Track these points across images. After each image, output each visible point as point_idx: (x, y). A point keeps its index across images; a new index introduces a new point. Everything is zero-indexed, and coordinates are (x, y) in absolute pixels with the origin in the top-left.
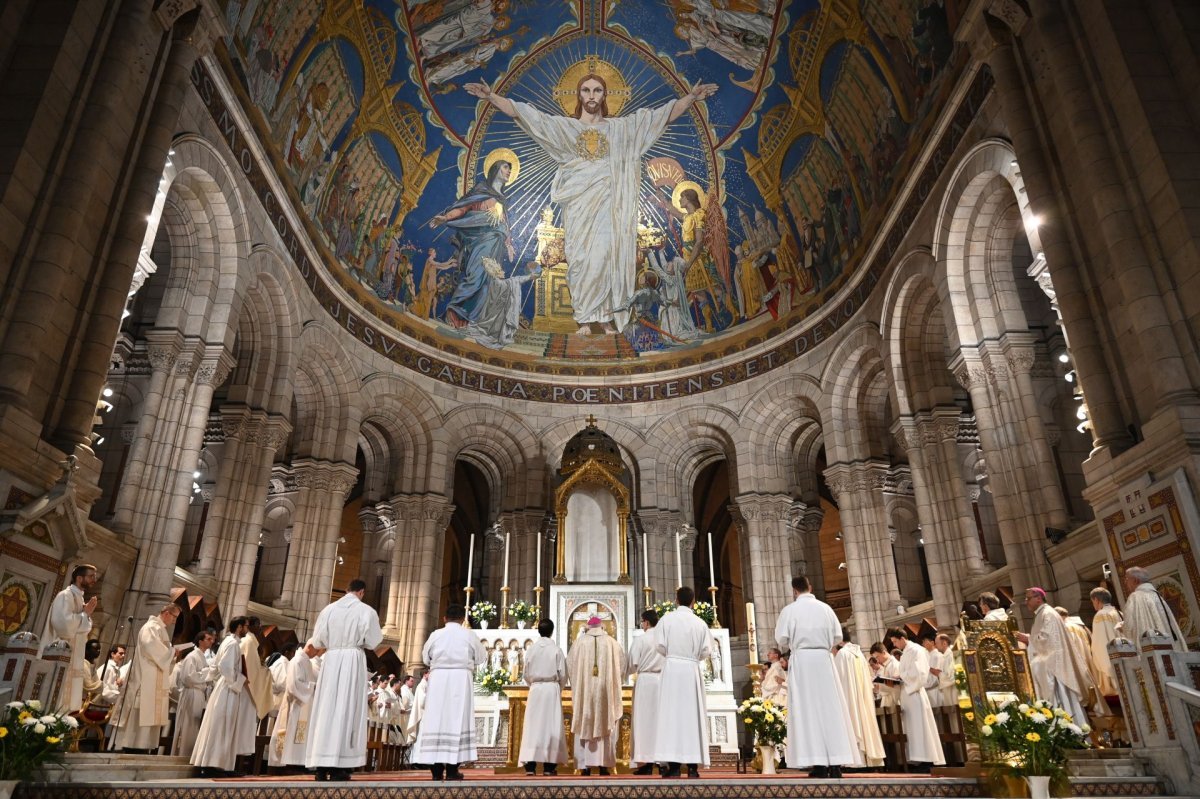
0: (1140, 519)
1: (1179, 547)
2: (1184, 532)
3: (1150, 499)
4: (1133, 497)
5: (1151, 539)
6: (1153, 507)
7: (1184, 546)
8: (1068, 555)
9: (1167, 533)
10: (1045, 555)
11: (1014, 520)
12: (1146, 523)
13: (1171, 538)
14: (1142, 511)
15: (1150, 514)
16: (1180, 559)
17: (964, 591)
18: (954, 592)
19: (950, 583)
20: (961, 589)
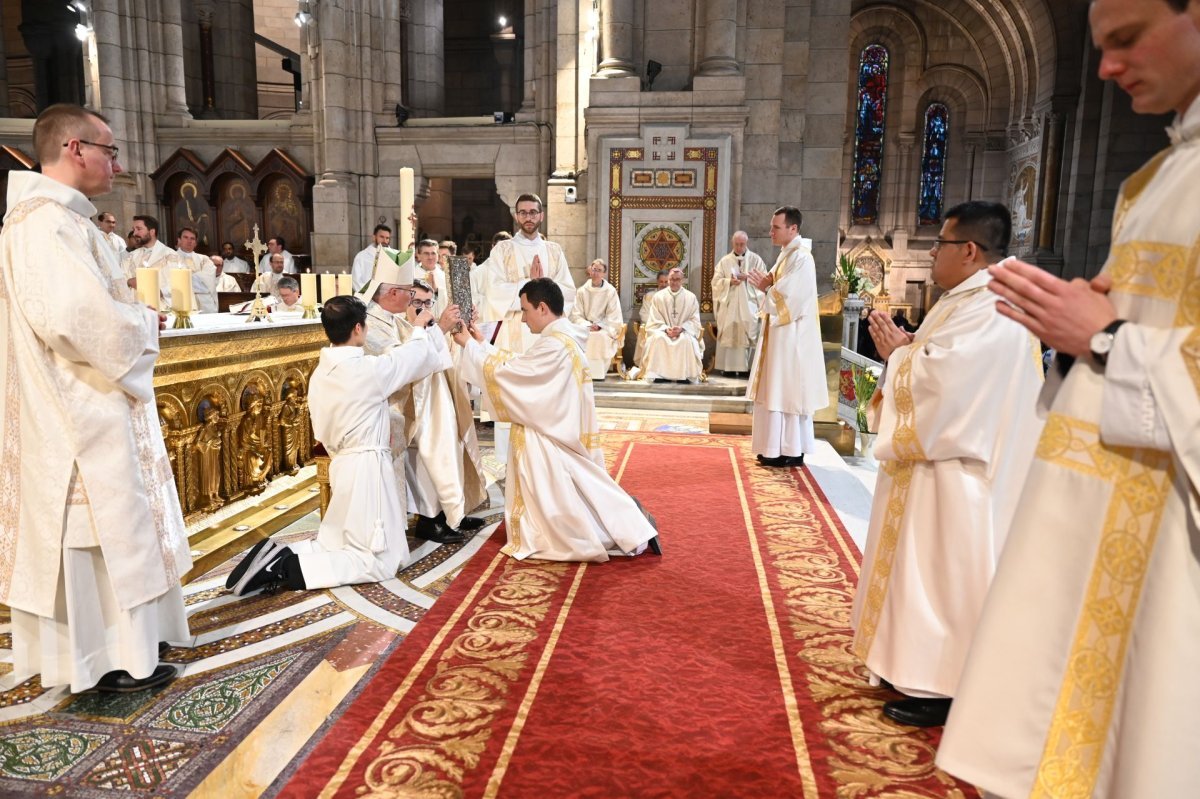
0: (664, 163)
1: (703, 203)
2: (715, 192)
3: (687, 150)
4: (664, 141)
5: (671, 185)
6: (687, 158)
7: (709, 203)
8: (415, 143)
9: (695, 186)
10: (375, 133)
11: (372, 81)
12: (671, 171)
13: (698, 192)
14: (672, 157)
15: (679, 162)
16: (700, 214)
17: (159, 130)
18: (142, 127)
19: (137, 112)
20: (155, 126)
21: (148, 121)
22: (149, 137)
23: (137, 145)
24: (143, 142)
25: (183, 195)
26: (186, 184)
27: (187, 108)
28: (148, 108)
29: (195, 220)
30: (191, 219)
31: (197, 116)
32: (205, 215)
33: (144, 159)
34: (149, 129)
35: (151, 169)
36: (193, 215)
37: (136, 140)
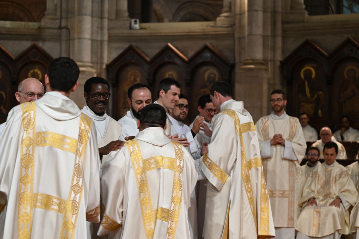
17: (286, 26)
18: (274, 24)
19: (271, 12)
20: (284, 23)
21: (279, 18)
22: (279, 32)
23: (270, 38)
24: (274, 36)
25: (302, 76)
26: (307, 68)
27: (304, 7)
28: (279, 9)
29: (312, 97)
30: (309, 95)
31: (311, 14)
32: (321, 93)
33: (274, 49)
34: (279, 25)
35: (279, 57)
36: (310, 92)
37: (269, 34)
